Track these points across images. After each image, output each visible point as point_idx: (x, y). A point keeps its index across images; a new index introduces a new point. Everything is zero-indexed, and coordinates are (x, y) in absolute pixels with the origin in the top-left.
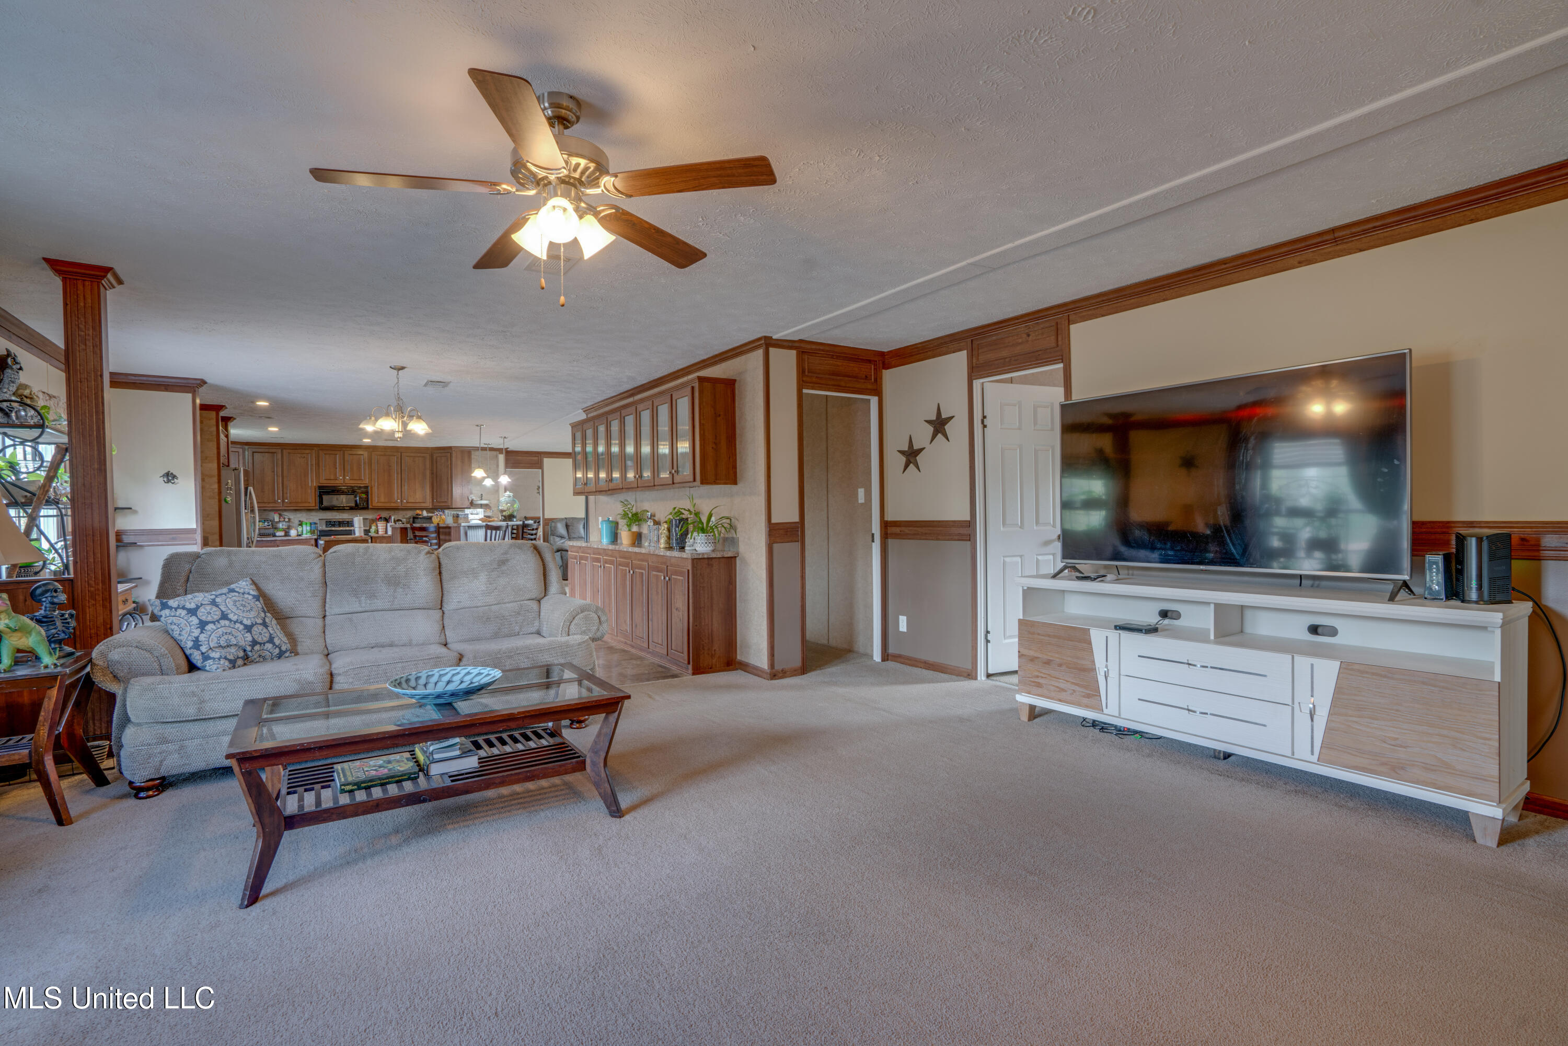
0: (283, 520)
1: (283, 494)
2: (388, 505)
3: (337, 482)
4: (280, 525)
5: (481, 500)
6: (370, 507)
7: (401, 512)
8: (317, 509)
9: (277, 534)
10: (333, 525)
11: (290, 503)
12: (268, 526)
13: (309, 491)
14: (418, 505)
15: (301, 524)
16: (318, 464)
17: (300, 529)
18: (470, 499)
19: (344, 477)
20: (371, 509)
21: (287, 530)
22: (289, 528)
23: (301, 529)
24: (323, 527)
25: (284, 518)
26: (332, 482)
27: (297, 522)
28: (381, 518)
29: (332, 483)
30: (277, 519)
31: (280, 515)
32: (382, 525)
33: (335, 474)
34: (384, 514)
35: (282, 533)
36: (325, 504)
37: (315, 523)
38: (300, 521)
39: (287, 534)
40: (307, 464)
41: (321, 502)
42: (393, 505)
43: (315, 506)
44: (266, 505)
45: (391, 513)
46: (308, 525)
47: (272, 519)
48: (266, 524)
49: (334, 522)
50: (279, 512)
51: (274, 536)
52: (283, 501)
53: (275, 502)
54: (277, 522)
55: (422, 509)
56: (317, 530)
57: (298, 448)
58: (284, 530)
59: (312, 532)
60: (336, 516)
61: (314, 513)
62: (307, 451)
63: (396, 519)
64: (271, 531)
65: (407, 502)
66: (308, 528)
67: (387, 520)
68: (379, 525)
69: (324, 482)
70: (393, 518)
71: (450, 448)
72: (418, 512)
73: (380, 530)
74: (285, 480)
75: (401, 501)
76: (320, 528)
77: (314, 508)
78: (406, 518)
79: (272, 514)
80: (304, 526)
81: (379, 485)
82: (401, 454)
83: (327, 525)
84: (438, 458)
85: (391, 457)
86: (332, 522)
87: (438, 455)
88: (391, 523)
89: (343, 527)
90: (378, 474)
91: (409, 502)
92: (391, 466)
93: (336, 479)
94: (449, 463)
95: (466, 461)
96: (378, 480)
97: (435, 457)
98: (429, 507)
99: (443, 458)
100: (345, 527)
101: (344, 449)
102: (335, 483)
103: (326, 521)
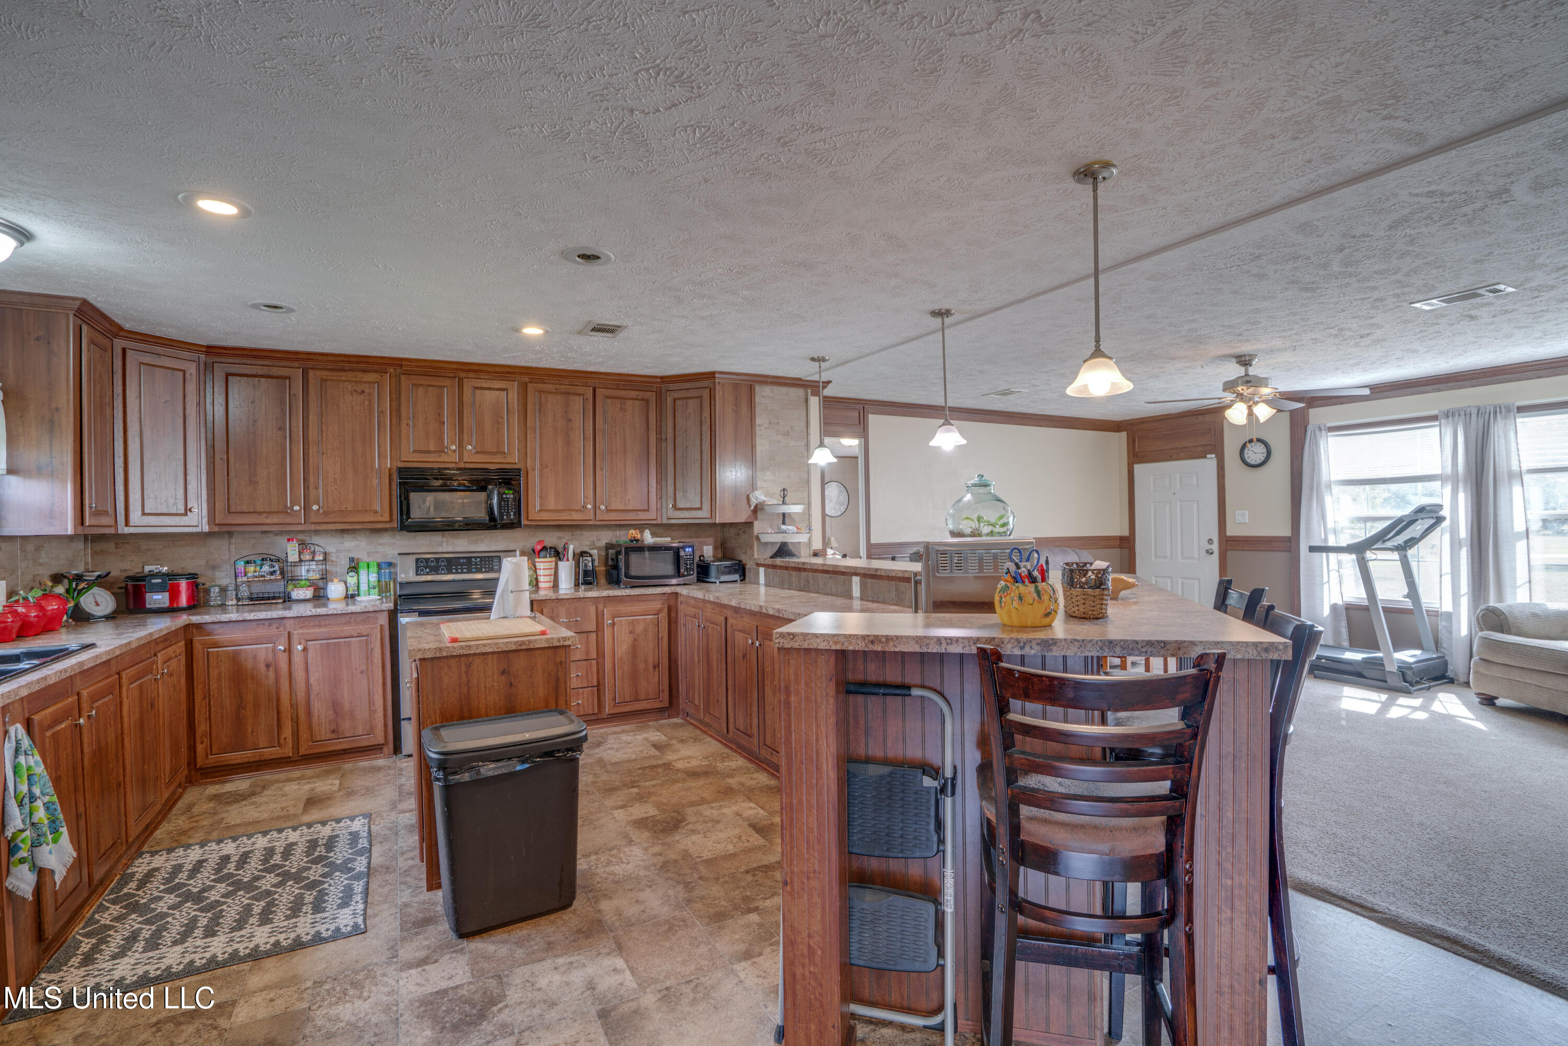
0: (308, 557)
1: (306, 488)
2: (564, 517)
3: (444, 458)
4: (303, 571)
5: (784, 503)
6: (524, 522)
7: (587, 534)
8: (392, 529)
9: (297, 594)
10: (435, 570)
11: (326, 513)
12: (272, 573)
13: (376, 482)
14: (631, 516)
15: (354, 567)
16: (396, 412)
17: (352, 580)
18: (754, 502)
19: (461, 446)
20: (526, 526)
21: (321, 584)
22: (325, 577)
23: (354, 580)
24: (407, 573)
25: (314, 553)
26: (432, 458)
27: (345, 563)
28: (544, 548)
29: (432, 461)
30: (293, 556)
31: (303, 545)
32: (547, 565)
33: (441, 439)
34: (551, 539)
35: (308, 593)
36: (417, 514)
37: (390, 565)
38: (352, 560)
39: (319, 596)
40: (371, 412)
41: (405, 509)
42: (576, 516)
43: (391, 520)
44: (262, 519)
45: (566, 536)
46: (374, 569)
47: (283, 556)
48: (266, 568)
49: (437, 560)
50: (301, 537)
51: (287, 599)
52: (307, 508)
53: (285, 511)
54: (294, 564)
55: (641, 527)
56: (395, 580)
57: (347, 366)
58: (312, 584)
59: (382, 589)
60: (441, 545)
61: (386, 539)
62: (372, 377)
63: (578, 551)
64: (279, 587)
65: (608, 511)
66: (373, 578)
67: (558, 554)
68: (538, 565)
69: (411, 457)
70: (571, 547)
71: (711, 375)
72: (633, 533)
73: (541, 579)
74: (312, 451)
75: (595, 507)
76: (402, 577)
77: (388, 526)
78: (599, 549)
79: (282, 540)
80: (363, 572)
81: (547, 466)
82: (594, 389)
83: (422, 570)
84: (678, 403)
85: (571, 397)
86: (432, 562)
87: (677, 395)
88: (568, 560)
89: (457, 573)
90: (540, 437)
91: (612, 511)
92: (570, 420)
93: (441, 451)
94: (706, 414)
95: (744, 408)
96: (541, 453)
97: (669, 401)
98: (659, 522)
99: (691, 401)
100: (462, 572)
101: (462, 375)
102: (439, 460)
103: (417, 560)
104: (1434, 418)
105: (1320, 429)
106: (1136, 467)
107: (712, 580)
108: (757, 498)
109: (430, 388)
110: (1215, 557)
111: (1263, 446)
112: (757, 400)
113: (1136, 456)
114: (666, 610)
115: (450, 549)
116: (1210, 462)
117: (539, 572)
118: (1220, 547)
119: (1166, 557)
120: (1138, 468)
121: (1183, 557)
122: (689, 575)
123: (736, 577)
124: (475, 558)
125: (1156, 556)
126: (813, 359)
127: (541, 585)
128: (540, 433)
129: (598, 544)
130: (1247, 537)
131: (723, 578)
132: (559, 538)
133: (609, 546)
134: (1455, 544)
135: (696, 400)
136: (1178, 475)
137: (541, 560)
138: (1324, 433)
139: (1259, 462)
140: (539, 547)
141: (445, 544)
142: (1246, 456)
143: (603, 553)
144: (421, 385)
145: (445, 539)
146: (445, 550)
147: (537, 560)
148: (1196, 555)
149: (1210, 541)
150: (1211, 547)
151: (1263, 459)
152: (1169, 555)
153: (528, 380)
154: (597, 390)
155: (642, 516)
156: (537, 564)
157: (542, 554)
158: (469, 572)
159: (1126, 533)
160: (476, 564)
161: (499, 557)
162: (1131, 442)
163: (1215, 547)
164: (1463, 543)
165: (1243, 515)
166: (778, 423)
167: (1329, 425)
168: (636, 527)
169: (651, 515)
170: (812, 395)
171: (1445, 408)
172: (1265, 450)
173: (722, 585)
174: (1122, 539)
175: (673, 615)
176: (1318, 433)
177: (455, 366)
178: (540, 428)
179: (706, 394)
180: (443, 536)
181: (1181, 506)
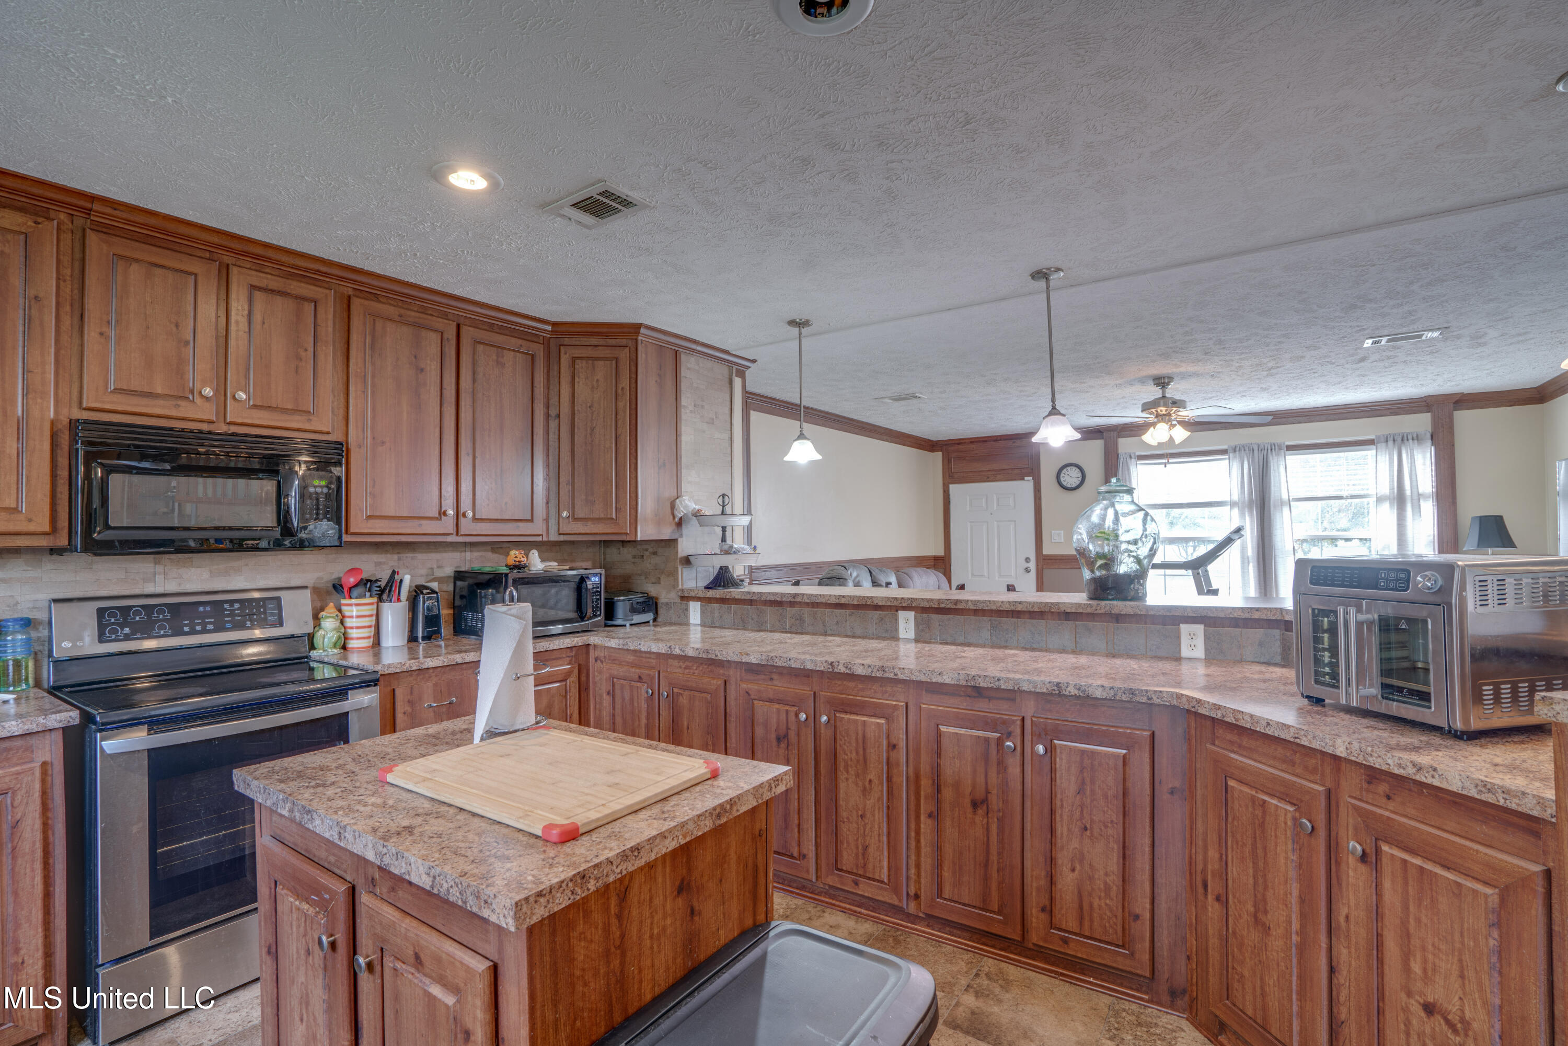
2: (404, 529)
3: (185, 410)
5: (725, 513)
7: (422, 557)
10: (144, 629)
13: (16, 446)
14: (509, 529)
18: (681, 511)
19: (222, 392)
20: (341, 542)
24: (78, 638)
26: (158, 407)
28: (357, 582)
29: (157, 413)
32: (363, 611)
33: (180, 373)
34: (374, 566)
36: (119, 516)
37: (28, 623)
41: (97, 509)
42: (429, 527)
43: (52, 531)
45: (401, 561)
49: (148, 609)
55: (526, 546)
59: (9, 677)
60: (151, 579)
63: (415, 585)
65: (475, 519)
67: (381, 592)
69: (106, 402)
70: (407, 579)
71: (634, 329)
72: (510, 555)
73: (353, 633)
75: (457, 514)
76: (67, 648)
78: (445, 580)
81: (383, 443)
82: (458, 326)
83: (114, 631)
84: (580, 364)
85: (424, 333)
86: (137, 613)
87: (578, 352)
88: (399, 600)
89: (193, 632)
90: (373, 393)
91: (482, 520)
92: (422, 370)
93: (184, 395)
94: (625, 382)
95: (669, 383)
96: (374, 418)
97: (565, 360)
98: (545, 539)
99: (601, 363)
100: (204, 631)
101: (228, 259)
102: (174, 413)
103: (101, 612)
104: (1224, 452)
105: (1131, 457)
106: (952, 487)
107: (619, 622)
108: (686, 507)
109: (158, 271)
110: (1033, 574)
111: (1078, 470)
112: (683, 374)
113: (950, 477)
114: (576, 671)
115: (172, 587)
116: (1027, 485)
117: (349, 622)
118: (1037, 565)
119: (982, 576)
120: (953, 488)
121: (1000, 576)
122: (595, 616)
123: (649, 616)
124: (231, 602)
125: (973, 575)
126: (792, 323)
127: (352, 644)
128: (373, 386)
129: (439, 573)
130: (1062, 556)
131: (637, 618)
132: (378, 564)
133: (459, 576)
134: (1244, 560)
135: (608, 362)
136: (995, 496)
137: (353, 601)
138: (1133, 460)
139: (1074, 485)
140: (352, 580)
141: (159, 578)
142: (1062, 479)
143: (451, 588)
144: (137, 261)
145: (160, 568)
146: (160, 590)
147: (343, 601)
148: (1013, 574)
149: (1027, 560)
150: (1028, 565)
151: (1078, 483)
152: (986, 574)
153: (351, 292)
154: (464, 330)
155: (524, 528)
156: (344, 608)
157: (355, 592)
158: (219, 629)
159: (941, 552)
160: (232, 614)
161: (278, 599)
162: (947, 462)
163: (1032, 565)
164: (1250, 559)
165: (1059, 535)
166: (703, 407)
167: (1138, 454)
168: (517, 545)
169: (537, 527)
170: (737, 376)
171: (1233, 444)
172: (1080, 475)
173: (637, 629)
174: (936, 559)
175: (583, 679)
176: (1128, 459)
177: (215, 239)
178: (373, 377)
179: (624, 355)
180: (157, 563)
181: (998, 527)
